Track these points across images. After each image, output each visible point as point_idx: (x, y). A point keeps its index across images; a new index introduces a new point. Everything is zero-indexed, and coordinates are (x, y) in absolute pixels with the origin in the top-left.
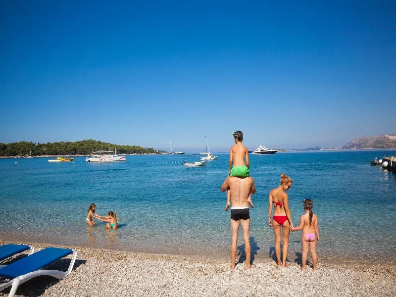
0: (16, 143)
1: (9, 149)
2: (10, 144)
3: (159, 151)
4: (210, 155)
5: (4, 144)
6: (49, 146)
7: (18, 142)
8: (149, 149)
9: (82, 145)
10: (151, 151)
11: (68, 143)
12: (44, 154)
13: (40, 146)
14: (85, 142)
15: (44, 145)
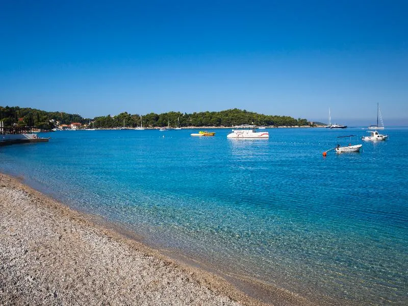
0: (166, 114)
1: (160, 119)
2: (162, 114)
3: (314, 123)
4: (376, 134)
5: (157, 115)
6: (195, 116)
7: (167, 112)
8: (302, 121)
9: (227, 115)
10: (304, 122)
11: (213, 113)
12: (190, 125)
13: (187, 116)
14: (230, 111)
15: (190, 115)
